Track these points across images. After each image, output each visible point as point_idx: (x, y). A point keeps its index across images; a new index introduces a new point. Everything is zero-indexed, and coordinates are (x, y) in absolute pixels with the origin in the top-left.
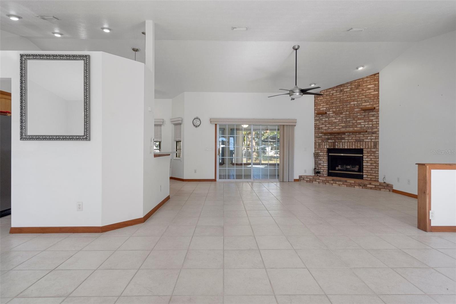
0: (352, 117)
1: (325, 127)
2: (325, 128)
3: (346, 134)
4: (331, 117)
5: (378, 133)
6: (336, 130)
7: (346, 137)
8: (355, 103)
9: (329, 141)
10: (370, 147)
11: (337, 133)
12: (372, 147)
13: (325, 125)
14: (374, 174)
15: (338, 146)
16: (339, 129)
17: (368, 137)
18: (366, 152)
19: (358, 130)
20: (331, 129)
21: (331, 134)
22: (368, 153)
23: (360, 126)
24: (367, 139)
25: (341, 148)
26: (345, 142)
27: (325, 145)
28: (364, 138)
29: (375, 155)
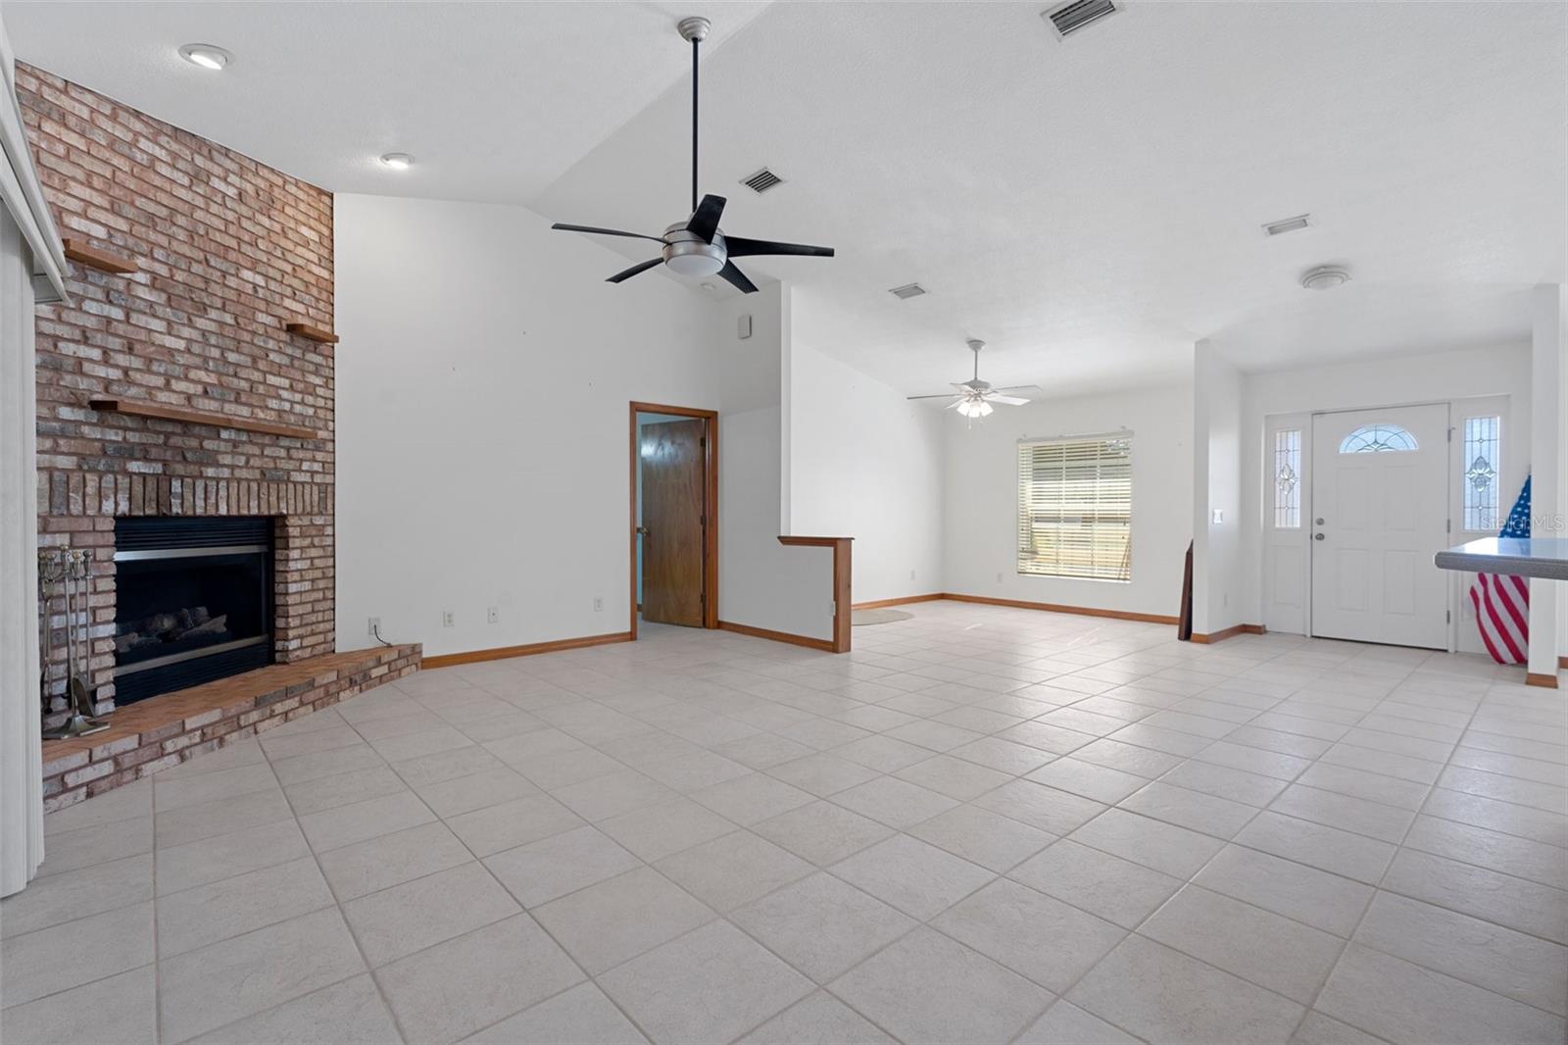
0: (245, 348)
1: (106, 361)
2: (102, 371)
3: (224, 434)
4: (142, 306)
5: (329, 446)
6: (174, 399)
7: (223, 449)
8: (260, 281)
9: (134, 466)
10: (308, 509)
11: (180, 422)
12: (316, 509)
13: (105, 352)
14: (322, 626)
15: (186, 504)
16: (189, 398)
17: (301, 461)
18: (298, 529)
19: (269, 421)
20: (140, 385)
21: (145, 418)
22: (302, 536)
23: (273, 403)
24: (300, 470)
25: (199, 511)
26: (218, 480)
27: (100, 496)
28: (291, 467)
29: (324, 544)
